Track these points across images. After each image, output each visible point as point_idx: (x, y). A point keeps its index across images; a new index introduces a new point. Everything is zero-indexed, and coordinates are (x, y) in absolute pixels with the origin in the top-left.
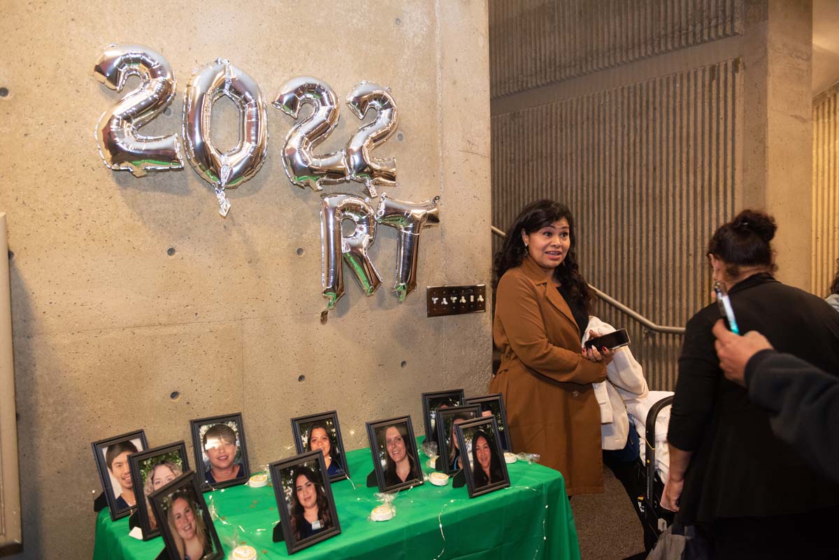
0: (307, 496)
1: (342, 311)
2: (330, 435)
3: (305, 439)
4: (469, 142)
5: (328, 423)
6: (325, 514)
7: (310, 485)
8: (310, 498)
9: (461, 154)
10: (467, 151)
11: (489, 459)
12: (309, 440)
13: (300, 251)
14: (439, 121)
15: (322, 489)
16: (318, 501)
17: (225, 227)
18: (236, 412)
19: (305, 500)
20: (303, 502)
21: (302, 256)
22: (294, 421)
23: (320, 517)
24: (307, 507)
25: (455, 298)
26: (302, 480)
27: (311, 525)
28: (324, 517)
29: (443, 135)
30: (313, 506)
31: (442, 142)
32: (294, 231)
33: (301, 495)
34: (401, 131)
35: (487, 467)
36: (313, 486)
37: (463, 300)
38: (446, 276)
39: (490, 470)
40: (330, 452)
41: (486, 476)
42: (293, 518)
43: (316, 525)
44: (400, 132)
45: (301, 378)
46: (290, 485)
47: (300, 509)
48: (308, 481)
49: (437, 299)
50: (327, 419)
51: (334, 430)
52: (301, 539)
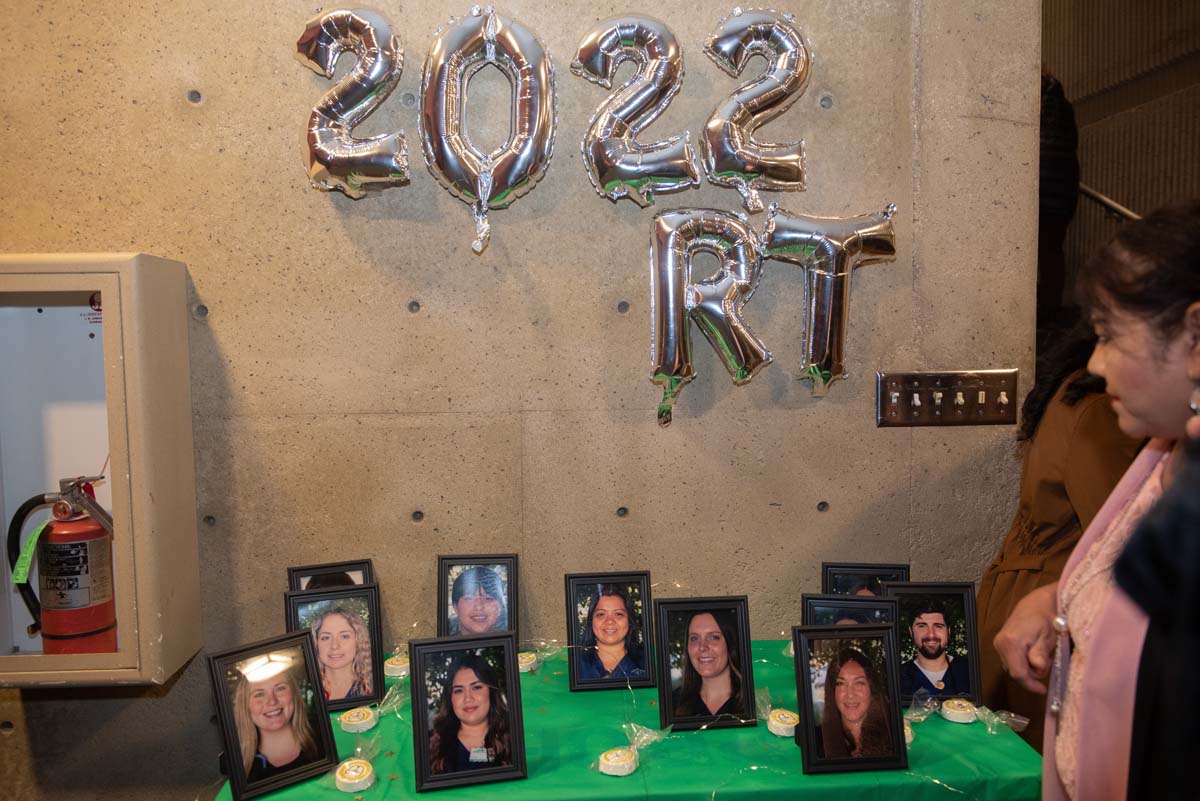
0: (469, 705)
1: (698, 408)
2: (630, 610)
3: (583, 611)
4: (985, 98)
5: (630, 589)
6: (500, 739)
7: (478, 688)
8: (476, 708)
9: (967, 122)
10: (981, 117)
11: (864, 707)
12: (591, 614)
13: (623, 307)
14: (913, 64)
15: (504, 697)
16: (490, 715)
17: (495, 268)
19: (466, 710)
20: (459, 713)
21: (626, 314)
22: (568, 578)
23: (488, 742)
24: (467, 723)
25: (940, 395)
26: (467, 677)
27: (468, 753)
28: (498, 743)
29: (921, 91)
30: (478, 722)
31: (919, 102)
32: (612, 274)
33: (459, 702)
34: (827, 89)
35: (855, 721)
36: (485, 689)
37: (960, 399)
38: (922, 353)
39: (863, 729)
40: (626, 638)
41: (850, 738)
42: (436, 736)
43: (479, 755)
44: (826, 93)
45: (623, 511)
46: (441, 682)
47: (451, 725)
48: (476, 679)
49: (897, 394)
50: (631, 584)
51: (639, 603)
52: (446, 772)
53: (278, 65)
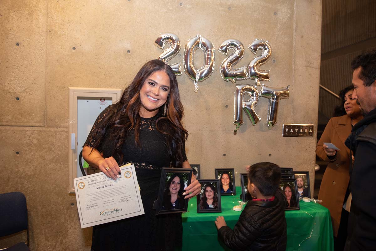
0: (209, 195)
1: (243, 131)
4: (309, 62)
5: (230, 173)
6: (216, 203)
7: (212, 191)
8: (210, 196)
9: (304, 67)
10: (308, 66)
11: (291, 196)
12: (221, 178)
13: (227, 106)
14: (293, 54)
15: (217, 194)
16: (214, 198)
17: (198, 96)
18: (198, 164)
19: (208, 196)
20: (207, 196)
21: (227, 108)
22: (216, 170)
23: (213, 204)
24: (209, 199)
25: (297, 130)
26: (209, 189)
27: (209, 206)
28: (215, 204)
29: (295, 60)
30: (211, 199)
31: (294, 63)
32: (225, 98)
33: (207, 194)
34: (274, 58)
35: (289, 200)
36: (213, 192)
37: (301, 131)
38: (293, 120)
39: (290, 201)
41: (288, 203)
42: (202, 201)
43: (211, 206)
44: (274, 59)
45: (224, 155)
46: (203, 189)
48: (211, 189)
49: (288, 129)
50: (230, 171)
51: (232, 176)
52: (203, 209)
53: (149, 45)
